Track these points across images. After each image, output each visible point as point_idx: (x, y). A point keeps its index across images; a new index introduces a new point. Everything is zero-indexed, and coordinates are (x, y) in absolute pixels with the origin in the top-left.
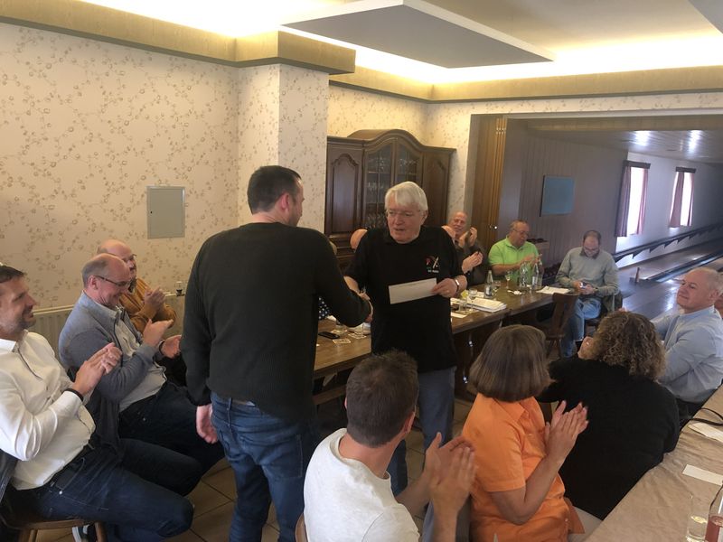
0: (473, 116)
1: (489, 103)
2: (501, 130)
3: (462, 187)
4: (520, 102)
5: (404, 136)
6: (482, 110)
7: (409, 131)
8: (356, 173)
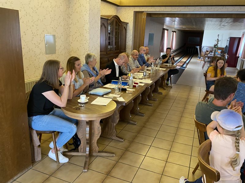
0: (134, 11)
1: (140, 7)
2: (144, 17)
3: (131, 36)
4: (151, 7)
5: (117, 17)
6: (138, 9)
7: (119, 16)
8: (106, 30)
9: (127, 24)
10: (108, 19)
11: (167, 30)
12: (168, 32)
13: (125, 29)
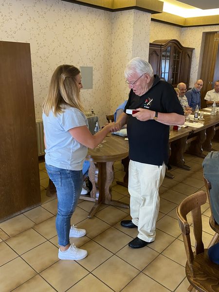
1: (212, 26)
2: (217, 39)
3: (197, 65)
5: (176, 42)
6: (208, 29)
7: (179, 41)
8: (158, 59)
9: (192, 50)
10: (162, 45)
13: (189, 57)
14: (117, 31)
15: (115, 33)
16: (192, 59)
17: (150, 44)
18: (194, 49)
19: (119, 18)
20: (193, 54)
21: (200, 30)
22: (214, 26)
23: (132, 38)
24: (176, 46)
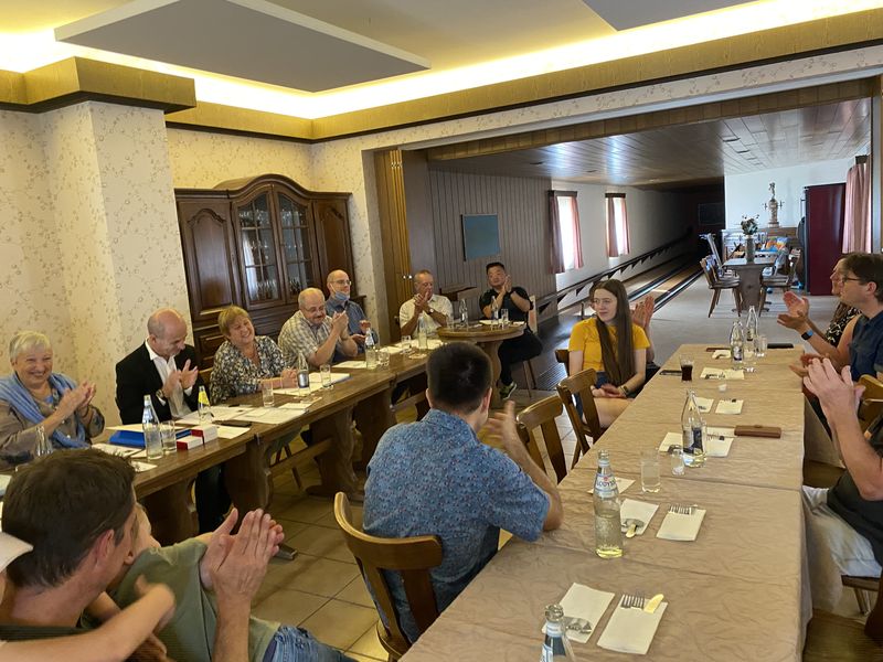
0: (364, 151)
2: (396, 164)
3: (366, 236)
6: (372, 143)
7: (289, 176)
8: (226, 231)
9: (345, 197)
10: (228, 193)
11: (573, 194)
12: (575, 203)
14: (58, 165)
15: (55, 172)
16: (352, 221)
17: (177, 192)
18: (350, 194)
19: (56, 127)
20: (350, 207)
21: (354, 148)
22: (384, 134)
23: (98, 180)
24: (284, 191)
